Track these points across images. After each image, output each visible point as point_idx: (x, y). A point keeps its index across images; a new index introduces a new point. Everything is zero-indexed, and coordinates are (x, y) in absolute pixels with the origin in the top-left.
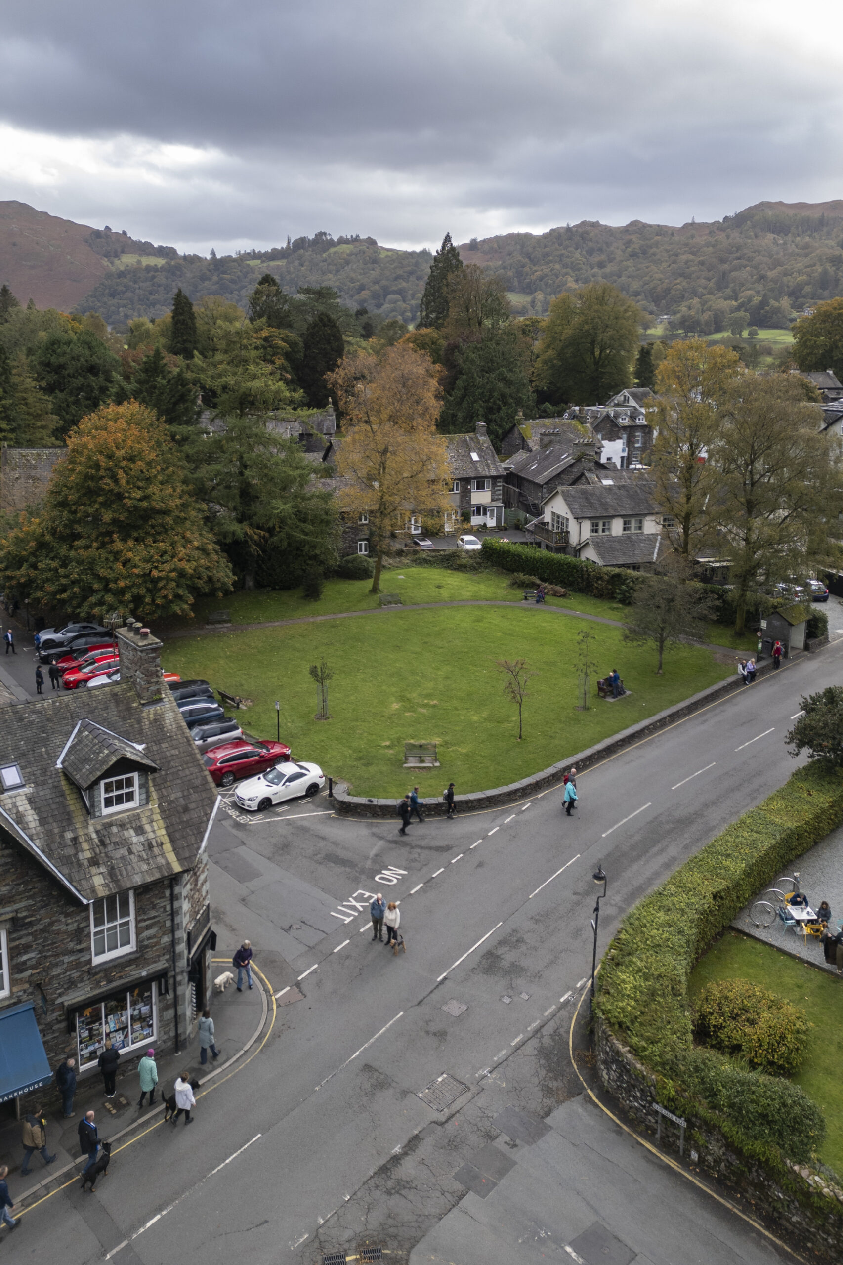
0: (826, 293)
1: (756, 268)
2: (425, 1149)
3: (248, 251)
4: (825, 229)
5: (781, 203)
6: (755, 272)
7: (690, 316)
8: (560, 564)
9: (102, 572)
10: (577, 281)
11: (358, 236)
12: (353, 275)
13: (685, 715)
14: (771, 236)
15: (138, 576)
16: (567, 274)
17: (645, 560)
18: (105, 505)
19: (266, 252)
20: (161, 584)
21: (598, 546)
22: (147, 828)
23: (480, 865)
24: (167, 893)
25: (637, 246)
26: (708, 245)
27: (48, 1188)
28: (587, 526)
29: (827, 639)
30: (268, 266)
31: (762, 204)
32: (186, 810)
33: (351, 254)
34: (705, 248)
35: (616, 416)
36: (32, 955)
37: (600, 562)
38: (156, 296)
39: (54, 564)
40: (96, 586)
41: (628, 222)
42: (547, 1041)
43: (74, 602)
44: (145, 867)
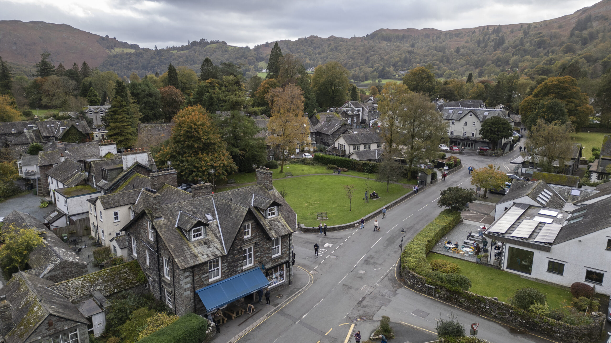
0: (407, 65)
1: (380, 55)
2: (367, 299)
3: (171, 46)
4: (405, 40)
5: (388, 29)
6: (379, 57)
7: (355, 74)
8: (344, 161)
9: (196, 165)
10: (310, 60)
11: (218, 41)
12: (217, 57)
13: (400, 202)
14: (385, 42)
15: (209, 166)
16: (306, 57)
17: (373, 158)
18: (195, 141)
19: (179, 47)
20: (218, 168)
21: (357, 154)
22: (281, 221)
23: (353, 241)
24: (289, 239)
25: (333, 46)
26: (361, 46)
27: (272, 313)
28: (352, 147)
29: (437, 180)
30: (180, 53)
31: (381, 29)
32: (289, 217)
33: (216, 48)
34: (360, 47)
35: (347, 111)
36: (259, 253)
37: (358, 159)
38: (131, 66)
39: (178, 163)
40: (194, 170)
41: (329, 36)
42: (390, 277)
43: (186, 176)
44: (284, 231)
